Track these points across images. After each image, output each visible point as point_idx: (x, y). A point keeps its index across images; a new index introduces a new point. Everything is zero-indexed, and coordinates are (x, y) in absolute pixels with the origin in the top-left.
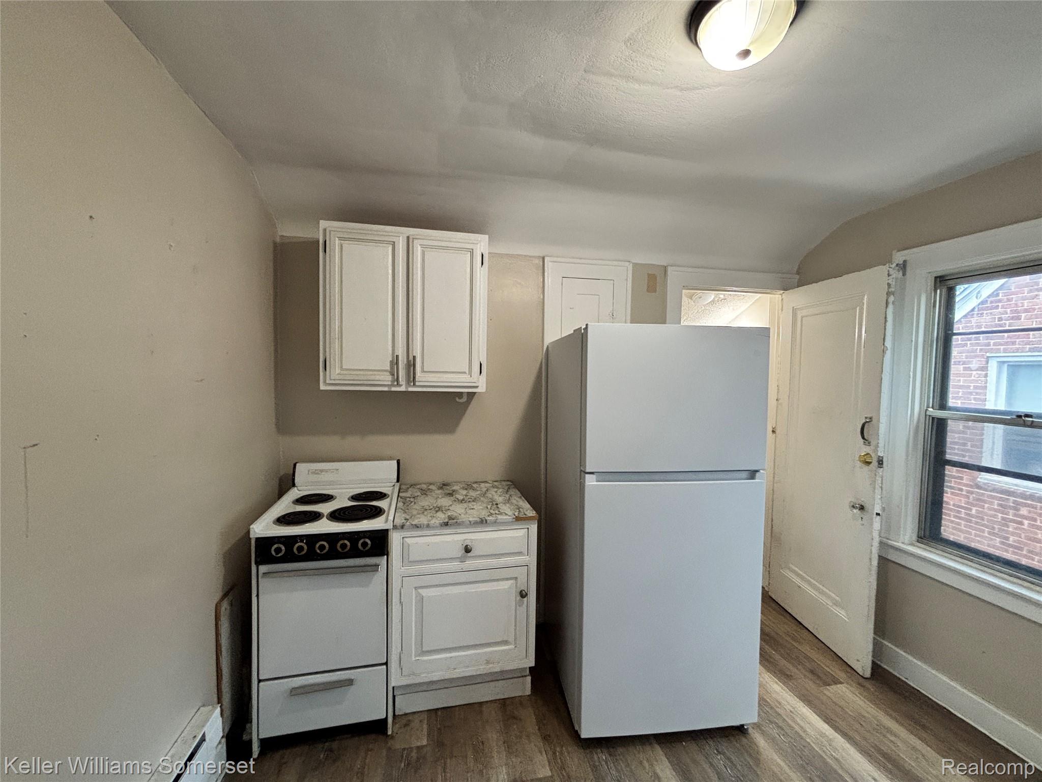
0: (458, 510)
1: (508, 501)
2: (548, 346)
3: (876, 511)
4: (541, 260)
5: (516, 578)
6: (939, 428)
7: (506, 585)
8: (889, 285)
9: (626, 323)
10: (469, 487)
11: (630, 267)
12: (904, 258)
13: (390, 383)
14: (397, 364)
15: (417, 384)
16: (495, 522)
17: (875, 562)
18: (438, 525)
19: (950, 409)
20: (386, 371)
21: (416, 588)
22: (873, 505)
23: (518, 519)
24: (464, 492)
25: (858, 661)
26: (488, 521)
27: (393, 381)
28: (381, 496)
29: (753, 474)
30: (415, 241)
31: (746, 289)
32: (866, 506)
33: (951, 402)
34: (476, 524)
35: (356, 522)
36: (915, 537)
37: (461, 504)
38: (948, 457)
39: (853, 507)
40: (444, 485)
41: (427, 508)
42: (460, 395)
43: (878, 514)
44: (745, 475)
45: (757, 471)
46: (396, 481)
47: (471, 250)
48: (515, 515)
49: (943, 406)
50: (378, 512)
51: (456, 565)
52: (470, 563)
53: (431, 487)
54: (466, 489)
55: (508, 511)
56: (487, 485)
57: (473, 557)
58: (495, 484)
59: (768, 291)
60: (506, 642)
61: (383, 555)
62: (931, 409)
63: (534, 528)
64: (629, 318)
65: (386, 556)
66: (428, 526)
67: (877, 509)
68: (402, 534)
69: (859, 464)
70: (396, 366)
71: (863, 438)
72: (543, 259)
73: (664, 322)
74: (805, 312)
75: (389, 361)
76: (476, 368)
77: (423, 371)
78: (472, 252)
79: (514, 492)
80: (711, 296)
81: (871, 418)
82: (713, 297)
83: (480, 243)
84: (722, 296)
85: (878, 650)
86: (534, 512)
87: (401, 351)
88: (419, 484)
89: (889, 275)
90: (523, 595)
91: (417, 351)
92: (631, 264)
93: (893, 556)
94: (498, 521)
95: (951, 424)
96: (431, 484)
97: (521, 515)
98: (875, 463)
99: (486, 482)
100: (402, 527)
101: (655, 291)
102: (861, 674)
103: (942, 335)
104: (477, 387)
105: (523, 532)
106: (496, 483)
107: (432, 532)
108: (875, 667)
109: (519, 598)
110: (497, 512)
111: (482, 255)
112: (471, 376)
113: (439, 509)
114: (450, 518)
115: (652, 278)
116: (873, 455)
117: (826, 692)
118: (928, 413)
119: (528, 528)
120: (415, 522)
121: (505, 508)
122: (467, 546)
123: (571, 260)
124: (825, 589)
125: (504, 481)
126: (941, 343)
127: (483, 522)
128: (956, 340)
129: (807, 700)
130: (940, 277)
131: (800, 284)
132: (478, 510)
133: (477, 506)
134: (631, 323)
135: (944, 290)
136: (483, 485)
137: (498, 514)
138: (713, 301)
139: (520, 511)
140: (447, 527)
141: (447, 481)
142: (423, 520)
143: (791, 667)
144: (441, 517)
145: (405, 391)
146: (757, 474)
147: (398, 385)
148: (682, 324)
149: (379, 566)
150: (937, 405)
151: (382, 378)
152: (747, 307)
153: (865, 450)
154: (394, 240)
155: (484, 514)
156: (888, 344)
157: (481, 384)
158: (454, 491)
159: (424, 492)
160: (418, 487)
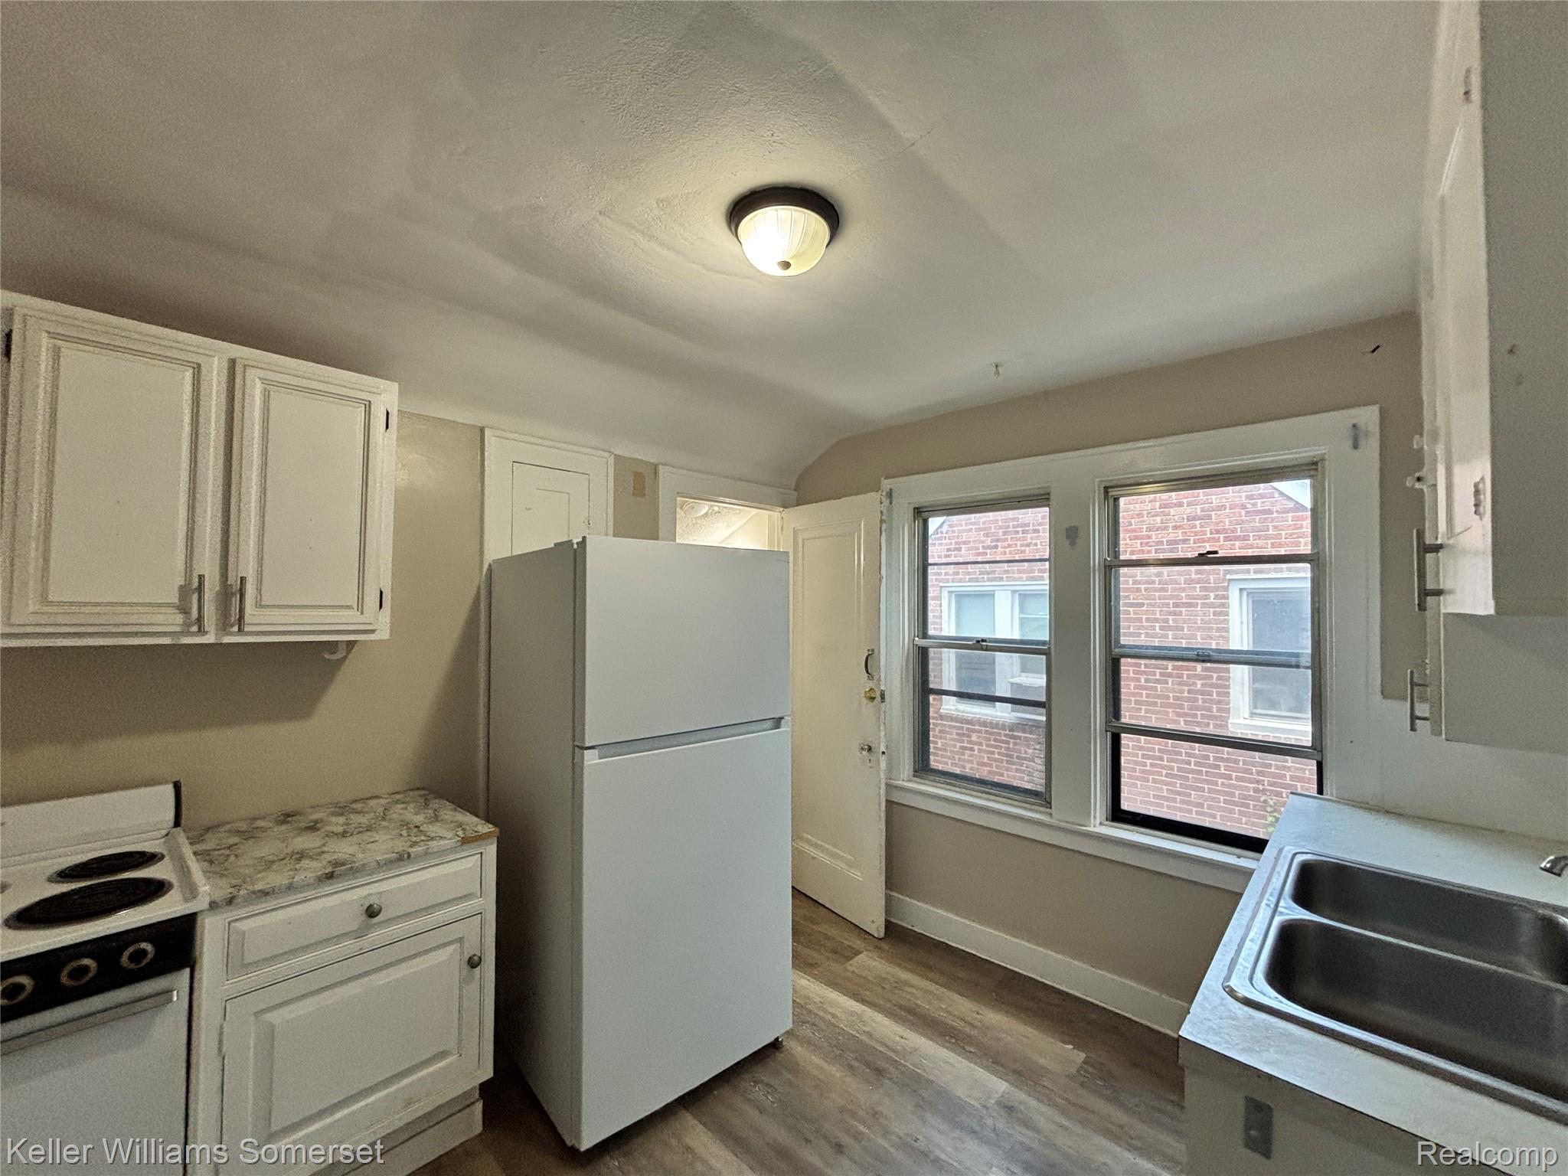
0: (344, 849)
1: (436, 818)
2: (490, 565)
3: (881, 750)
4: (478, 432)
5: (461, 940)
6: (922, 656)
7: (441, 955)
8: (882, 512)
9: (606, 535)
10: (342, 809)
11: (611, 460)
12: (889, 487)
13: (178, 629)
14: (200, 593)
15: (246, 629)
16: (426, 854)
17: (883, 805)
18: (312, 881)
19: (931, 637)
20: (168, 605)
21: (257, 1014)
22: (879, 744)
23: (465, 841)
24: (341, 820)
25: (873, 922)
26: (412, 855)
27: (187, 624)
28: (146, 859)
29: (777, 722)
30: (250, 372)
31: (746, 503)
32: (873, 746)
33: (931, 632)
34: (389, 864)
35: (107, 916)
36: (912, 773)
37: (345, 839)
38: (931, 686)
39: (862, 749)
40: (288, 815)
41: (271, 858)
42: (332, 646)
43: (883, 753)
44: (769, 724)
45: (782, 718)
46: (171, 824)
47: (367, 403)
48: (458, 836)
49: (925, 636)
50: (156, 889)
51: (349, 945)
52: (379, 934)
53: (259, 823)
54: (342, 814)
55: (443, 835)
56: (382, 801)
57: (382, 922)
58: (400, 795)
59: (768, 507)
60: (442, 1055)
61: (178, 967)
62: (917, 639)
63: (491, 851)
64: (611, 530)
65: (187, 971)
66: (290, 887)
67: (883, 749)
68: (225, 916)
69: (865, 701)
70: (195, 597)
71: (867, 672)
72: (482, 430)
73: (657, 539)
74: (806, 535)
75: (176, 588)
76: (371, 599)
77: (259, 605)
78: (368, 406)
79: (436, 804)
80: (705, 507)
81: (873, 650)
82: (707, 509)
83: (386, 396)
84: (716, 509)
85: (889, 905)
86: (491, 826)
87: (208, 565)
88: (228, 823)
89: (881, 503)
90: (473, 963)
91: (246, 566)
92: (612, 456)
93: (897, 797)
94: (430, 851)
95: (932, 652)
96: (255, 819)
97: (470, 834)
98: (878, 698)
99: (377, 797)
100: (230, 901)
101: (644, 496)
102: (876, 936)
103: (921, 566)
104: (373, 631)
105: (472, 862)
106: (398, 797)
107: (300, 896)
108: (889, 925)
109: (466, 968)
110: (423, 838)
111: (388, 413)
112: (362, 613)
113: (301, 855)
114: (336, 864)
115: (638, 477)
116: (876, 689)
117: (849, 967)
118: (915, 643)
119: (481, 853)
120: (259, 887)
121: (434, 829)
122: (371, 906)
123: (532, 440)
124: (839, 852)
125: (412, 790)
126: (921, 571)
127: (403, 858)
128: (931, 570)
129: (833, 984)
130: (917, 508)
131: (799, 503)
132: (383, 844)
133: (380, 836)
134: (614, 536)
135: (921, 521)
136: (372, 803)
137: (428, 841)
138: (706, 514)
139: (463, 829)
140: (335, 880)
141: (289, 809)
142: (275, 878)
143: (815, 954)
144: (313, 868)
145: (216, 644)
146: (783, 721)
147: (201, 631)
148: (678, 541)
149: (172, 991)
150: (921, 636)
151: (159, 618)
152: (742, 523)
153: (871, 684)
154: (199, 362)
155: (401, 845)
156: (883, 572)
157: (382, 626)
158: (316, 822)
159: (249, 834)
160: (228, 827)
